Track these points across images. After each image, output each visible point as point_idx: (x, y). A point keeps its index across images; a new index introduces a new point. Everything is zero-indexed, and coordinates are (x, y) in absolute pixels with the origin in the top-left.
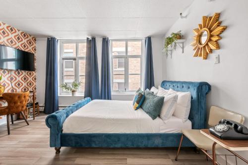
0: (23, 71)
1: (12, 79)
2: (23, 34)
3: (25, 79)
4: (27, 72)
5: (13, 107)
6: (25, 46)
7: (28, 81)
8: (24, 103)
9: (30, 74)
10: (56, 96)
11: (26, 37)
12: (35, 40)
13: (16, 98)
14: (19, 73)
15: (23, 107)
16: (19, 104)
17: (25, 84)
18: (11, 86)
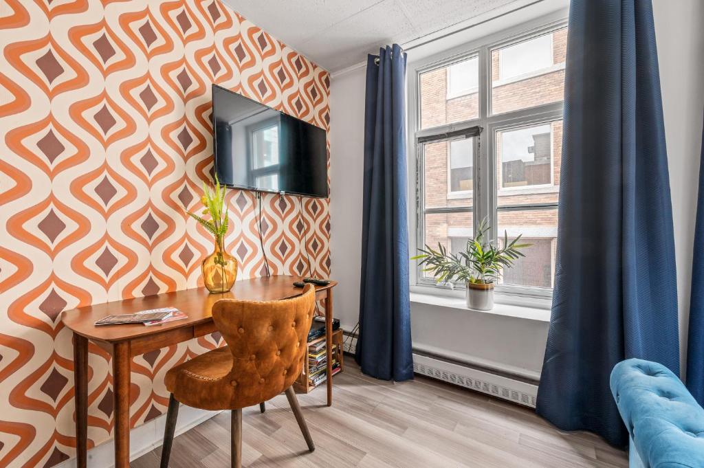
0: (294, 198)
1: (263, 227)
2: (294, 60)
3: (300, 227)
4: (305, 200)
5: (252, 375)
6: (299, 105)
7: (309, 235)
8: (295, 349)
9: (315, 207)
10: (403, 301)
11: (304, 69)
12: (327, 81)
13: (264, 331)
14: (283, 206)
15: (290, 371)
16: (275, 357)
17: (300, 247)
18: (260, 255)
